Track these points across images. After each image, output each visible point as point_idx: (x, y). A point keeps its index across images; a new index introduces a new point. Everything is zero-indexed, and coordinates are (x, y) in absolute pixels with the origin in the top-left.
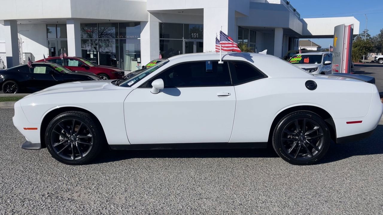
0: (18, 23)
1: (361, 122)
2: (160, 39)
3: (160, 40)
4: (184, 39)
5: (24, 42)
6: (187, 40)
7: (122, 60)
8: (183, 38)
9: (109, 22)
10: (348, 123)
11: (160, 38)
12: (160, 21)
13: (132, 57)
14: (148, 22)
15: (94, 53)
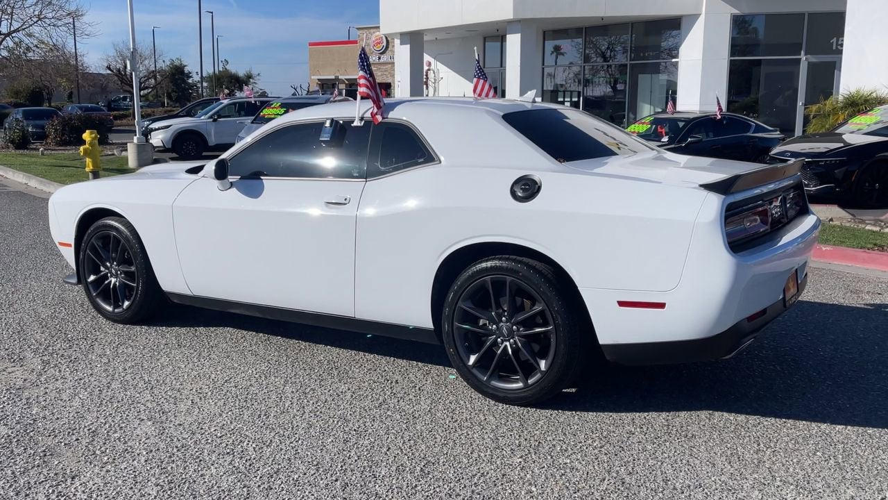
0: (426, 38)
1: (662, 306)
2: (732, 58)
3: (731, 60)
4: (806, 54)
5: (442, 78)
6: (813, 59)
7: (632, 116)
8: (802, 52)
9: (600, 23)
10: (622, 304)
11: (731, 56)
12: (736, 12)
13: (657, 107)
14: (700, 14)
15: (574, 100)
